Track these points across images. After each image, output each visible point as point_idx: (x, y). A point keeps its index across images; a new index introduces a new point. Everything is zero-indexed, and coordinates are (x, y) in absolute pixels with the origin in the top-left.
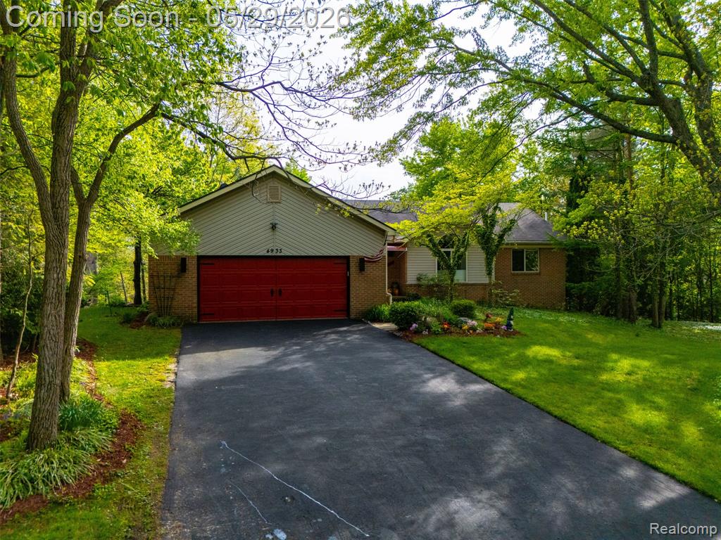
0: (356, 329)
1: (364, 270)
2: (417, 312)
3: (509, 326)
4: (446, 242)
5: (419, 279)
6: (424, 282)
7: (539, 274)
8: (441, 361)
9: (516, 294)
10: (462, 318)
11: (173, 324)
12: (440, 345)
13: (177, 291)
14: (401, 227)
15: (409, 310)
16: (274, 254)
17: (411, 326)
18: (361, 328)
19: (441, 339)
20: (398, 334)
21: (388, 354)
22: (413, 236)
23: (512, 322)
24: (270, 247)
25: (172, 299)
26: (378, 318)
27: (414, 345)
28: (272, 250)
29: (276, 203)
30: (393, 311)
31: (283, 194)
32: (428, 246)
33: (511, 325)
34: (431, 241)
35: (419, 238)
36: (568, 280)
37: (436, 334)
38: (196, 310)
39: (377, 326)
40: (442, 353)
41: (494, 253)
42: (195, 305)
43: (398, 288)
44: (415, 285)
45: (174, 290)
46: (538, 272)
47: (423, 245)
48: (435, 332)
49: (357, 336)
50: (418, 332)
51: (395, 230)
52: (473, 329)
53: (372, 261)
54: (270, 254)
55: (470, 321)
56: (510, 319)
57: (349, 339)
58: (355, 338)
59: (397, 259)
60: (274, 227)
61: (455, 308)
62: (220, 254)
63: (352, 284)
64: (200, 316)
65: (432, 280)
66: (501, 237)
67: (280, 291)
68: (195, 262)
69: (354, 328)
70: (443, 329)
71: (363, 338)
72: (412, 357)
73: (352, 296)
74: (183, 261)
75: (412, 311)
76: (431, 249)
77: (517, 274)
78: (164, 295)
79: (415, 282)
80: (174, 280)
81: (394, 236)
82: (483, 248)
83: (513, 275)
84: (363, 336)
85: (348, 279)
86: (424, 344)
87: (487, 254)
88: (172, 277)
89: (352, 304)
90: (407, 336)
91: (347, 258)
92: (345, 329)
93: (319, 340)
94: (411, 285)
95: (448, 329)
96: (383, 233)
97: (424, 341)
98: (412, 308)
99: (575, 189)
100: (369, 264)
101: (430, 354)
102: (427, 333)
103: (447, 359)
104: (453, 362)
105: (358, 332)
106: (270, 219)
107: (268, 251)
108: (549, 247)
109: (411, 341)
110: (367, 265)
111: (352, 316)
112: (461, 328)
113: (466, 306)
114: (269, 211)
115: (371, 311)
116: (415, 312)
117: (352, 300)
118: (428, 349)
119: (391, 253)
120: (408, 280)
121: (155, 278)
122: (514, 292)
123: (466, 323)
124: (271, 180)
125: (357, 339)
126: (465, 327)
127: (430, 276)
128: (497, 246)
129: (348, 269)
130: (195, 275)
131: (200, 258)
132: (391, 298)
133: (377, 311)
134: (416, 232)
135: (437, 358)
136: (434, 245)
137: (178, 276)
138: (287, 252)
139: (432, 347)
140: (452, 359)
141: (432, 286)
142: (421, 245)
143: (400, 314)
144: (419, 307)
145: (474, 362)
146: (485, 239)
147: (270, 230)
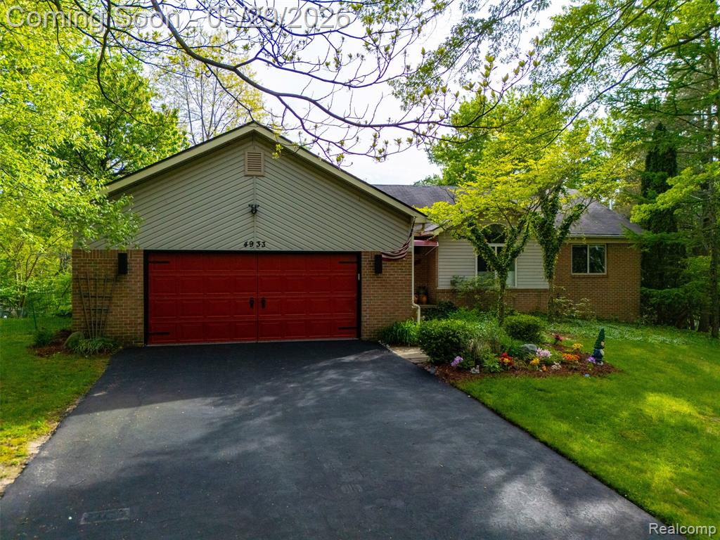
0: (367, 359)
1: (381, 272)
2: (462, 337)
3: (598, 356)
4: (495, 234)
5: (453, 283)
6: (459, 287)
7: (607, 277)
8: (513, 433)
9: (584, 304)
10: (528, 345)
11: (101, 351)
12: (504, 395)
13: (114, 300)
14: (433, 211)
15: (448, 335)
16: (255, 248)
17: (453, 360)
18: (376, 357)
19: (500, 384)
20: (432, 370)
21: (419, 414)
22: (450, 224)
23: (602, 352)
24: (248, 238)
25: (107, 311)
26: (400, 340)
27: (460, 394)
28: (252, 244)
29: (257, 176)
30: (424, 334)
31: (267, 164)
32: (469, 239)
33: (601, 356)
34: (473, 231)
35: (459, 227)
36: (643, 284)
37: (492, 372)
38: (141, 328)
39: (400, 353)
40: (512, 415)
41: (556, 249)
42: (141, 320)
43: (426, 294)
44: (448, 291)
45: (110, 299)
46: (605, 274)
47: (464, 237)
48: (490, 368)
49: (369, 373)
50: (462, 369)
51: (426, 216)
52: (547, 363)
53: (392, 259)
54: (248, 248)
55: (540, 350)
56: (599, 347)
57: (355, 379)
58: (364, 378)
59: (425, 257)
60: (254, 210)
61: (512, 327)
62: (176, 248)
63: (364, 291)
64: (147, 336)
65: (473, 284)
66: (565, 228)
67: (263, 301)
68: (140, 259)
69: (365, 357)
70: (502, 364)
71: (378, 379)
72: (459, 423)
73: (363, 308)
74: (122, 258)
75: (454, 336)
76: (474, 243)
77: (579, 277)
78: (95, 306)
79: (448, 287)
80: (109, 285)
81: (423, 224)
82: (541, 243)
83: (574, 277)
84: (378, 373)
85: (359, 284)
86: (476, 394)
87: (547, 250)
88: (107, 280)
89: (364, 319)
90: (446, 375)
91: (358, 255)
92: (351, 358)
93: (308, 382)
94: (443, 291)
95: (510, 364)
96: (408, 219)
97: (475, 386)
98: (454, 331)
99: (654, 167)
100: (388, 263)
101: (490, 415)
102: (478, 371)
103: (522, 429)
104: (533, 436)
105: (371, 365)
106: (249, 199)
107: (246, 245)
108: (623, 242)
109: (453, 386)
110: (385, 265)
111: (365, 337)
112: (528, 361)
113: (529, 325)
114: (248, 188)
115: (390, 330)
116: (457, 337)
117: (363, 313)
118: (483, 404)
119: (417, 249)
120: (439, 283)
121: (82, 282)
122: (582, 302)
123: (534, 352)
124: (251, 143)
125: (369, 379)
126: (536, 361)
127: (469, 279)
128: (560, 240)
129: (359, 271)
130: (141, 278)
131: (148, 254)
132: (419, 310)
133: (400, 329)
134: (455, 218)
135: (504, 425)
136: (478, 238)
137: (116, 280)
138: (271, 246)
139: (490, 399)
140: (530, 428)
141: (472, 292)
142: (461, 237)
143: (435, 339)
144: (463, 327)
145: (569, 435)
146: (545, 229)
147: (250, 215)
